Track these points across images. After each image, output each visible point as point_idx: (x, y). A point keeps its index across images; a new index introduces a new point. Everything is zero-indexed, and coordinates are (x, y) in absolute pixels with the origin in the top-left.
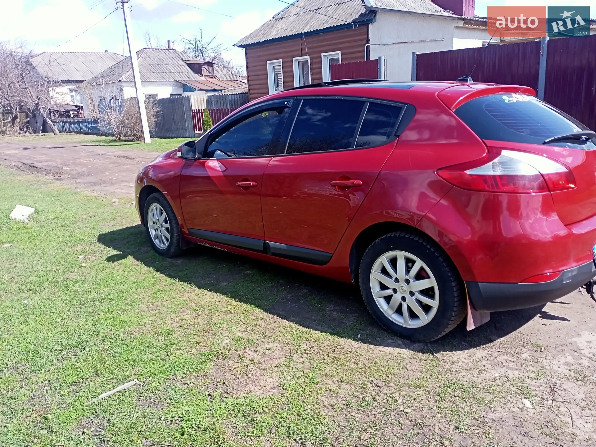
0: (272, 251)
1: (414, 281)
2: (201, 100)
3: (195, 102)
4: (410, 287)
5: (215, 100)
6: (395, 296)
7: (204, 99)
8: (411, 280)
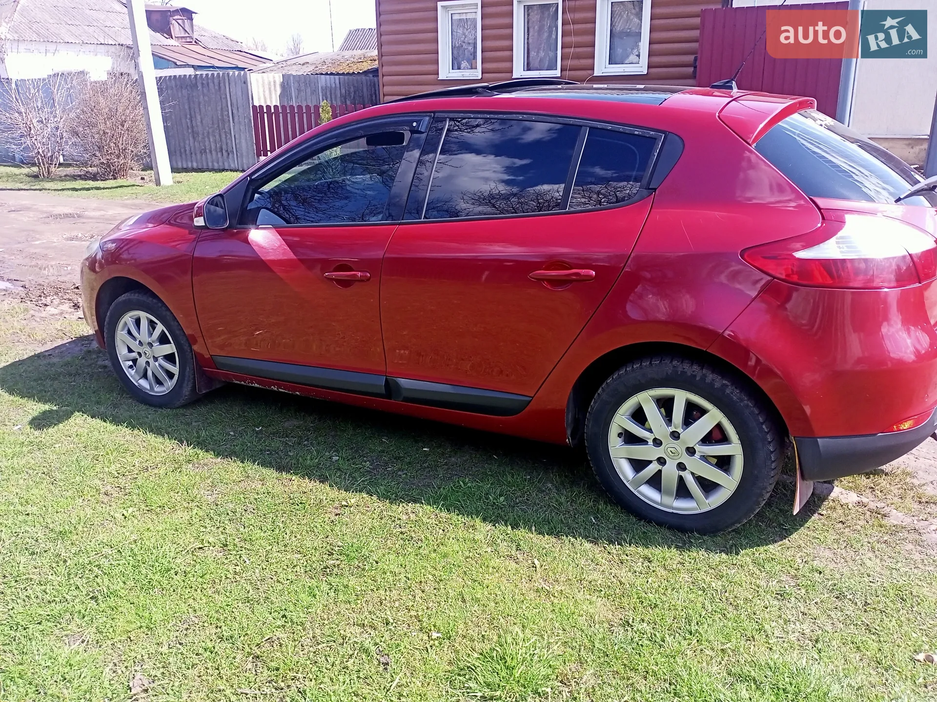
0: (405, 394)
1: (684, 430)
2: (270, 83)
3: (258, 87)
4: (684, 442)
5: (296, 85)
6: (665, 469)
7: (275, 82)
8: (680, 430)
